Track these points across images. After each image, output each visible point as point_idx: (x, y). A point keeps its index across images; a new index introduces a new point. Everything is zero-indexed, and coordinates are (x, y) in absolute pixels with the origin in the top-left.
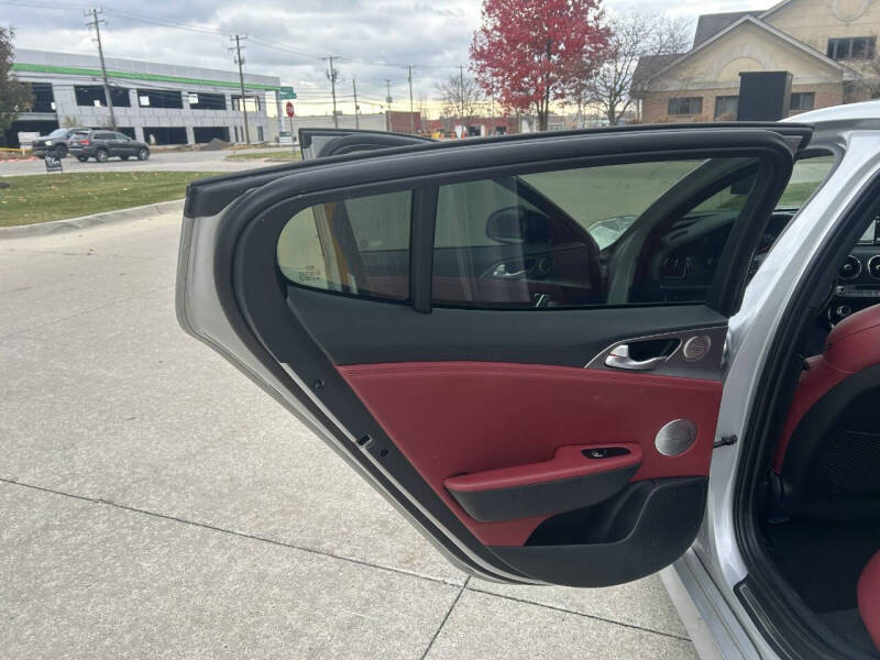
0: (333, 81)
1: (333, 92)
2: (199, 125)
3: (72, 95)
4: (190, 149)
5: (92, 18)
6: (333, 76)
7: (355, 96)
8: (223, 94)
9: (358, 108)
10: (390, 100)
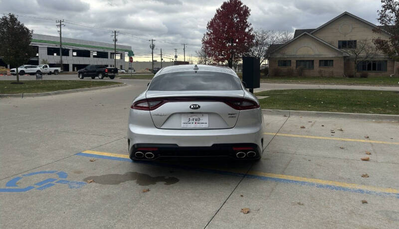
0: (153, 49)
1: (152, 53)
3: (46, 51)
5: (59, 24)
6: (153, 47)
7: (161, 55)
8: (107, 53)
9: (162, 59)
10: (176, 57)
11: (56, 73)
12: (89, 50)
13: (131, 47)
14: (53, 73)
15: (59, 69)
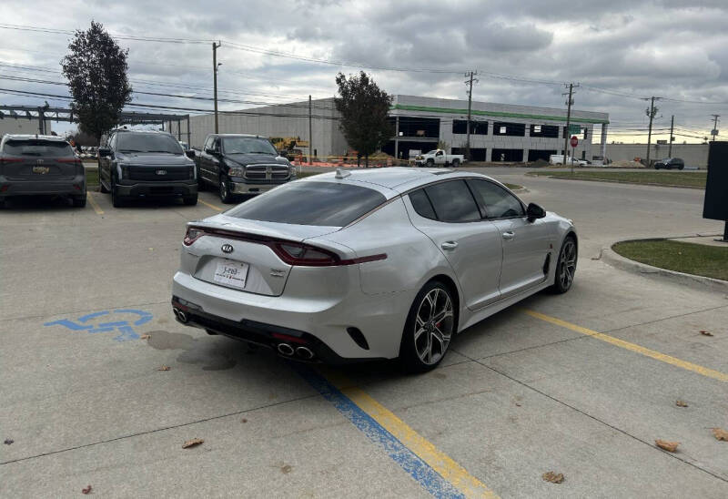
0: (652, 117)
1: (650, 126)
2: (534, 148)
3: (450, 127)
4: (523, 165)
5: (469, 79)
6: (652, 113)
7: (672, 129)
8: (558, 127)
9: (672, 139)
10: (715, 132)
11: (456, 164)
12: (523, 122)
13: (607, 114)
14: (451, 164)
15: (461, 157)
